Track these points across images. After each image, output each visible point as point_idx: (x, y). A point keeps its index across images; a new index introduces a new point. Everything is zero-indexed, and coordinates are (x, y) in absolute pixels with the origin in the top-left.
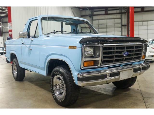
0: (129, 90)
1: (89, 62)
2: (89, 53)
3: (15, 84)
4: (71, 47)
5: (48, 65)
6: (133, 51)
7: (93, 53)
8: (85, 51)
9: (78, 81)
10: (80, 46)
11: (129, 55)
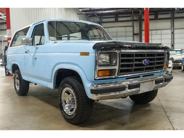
0: (149, 105)
1: (104, 71)
2: (104, 60)
3: (18, 99)
4: (83, 54)
5: (56, 76)
6: (154, 59)
7: (109, 60)
8: (99, 59)
9: (91, 94)
10: (94, 52)
11: (150, 64)
